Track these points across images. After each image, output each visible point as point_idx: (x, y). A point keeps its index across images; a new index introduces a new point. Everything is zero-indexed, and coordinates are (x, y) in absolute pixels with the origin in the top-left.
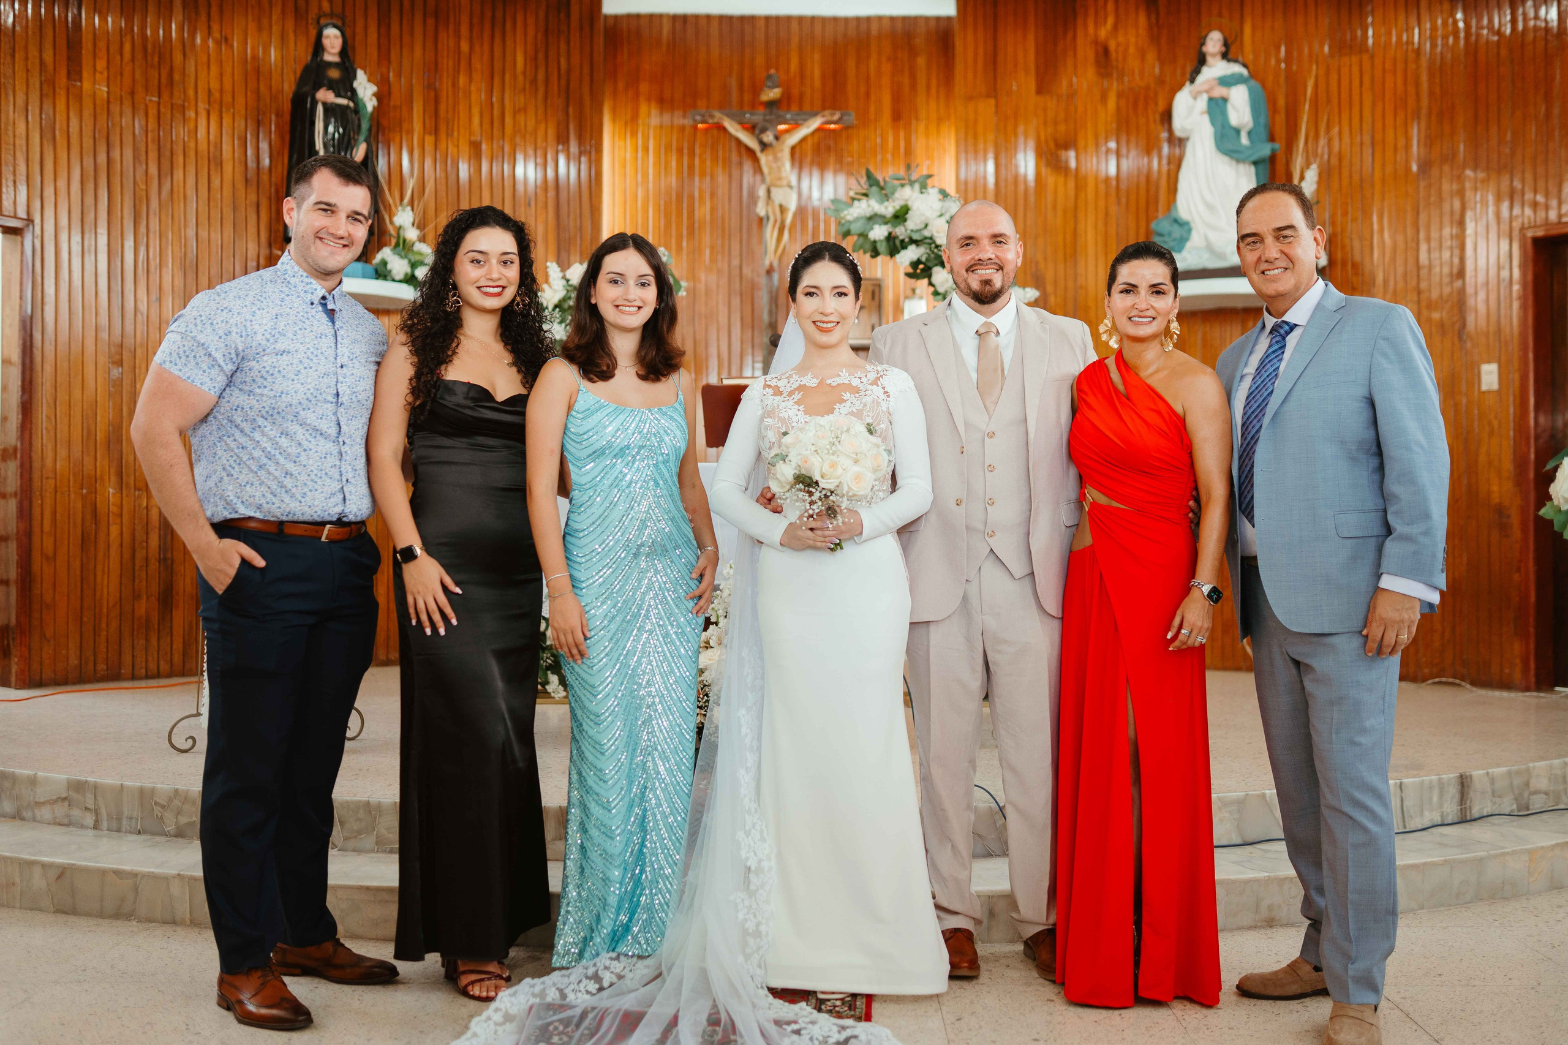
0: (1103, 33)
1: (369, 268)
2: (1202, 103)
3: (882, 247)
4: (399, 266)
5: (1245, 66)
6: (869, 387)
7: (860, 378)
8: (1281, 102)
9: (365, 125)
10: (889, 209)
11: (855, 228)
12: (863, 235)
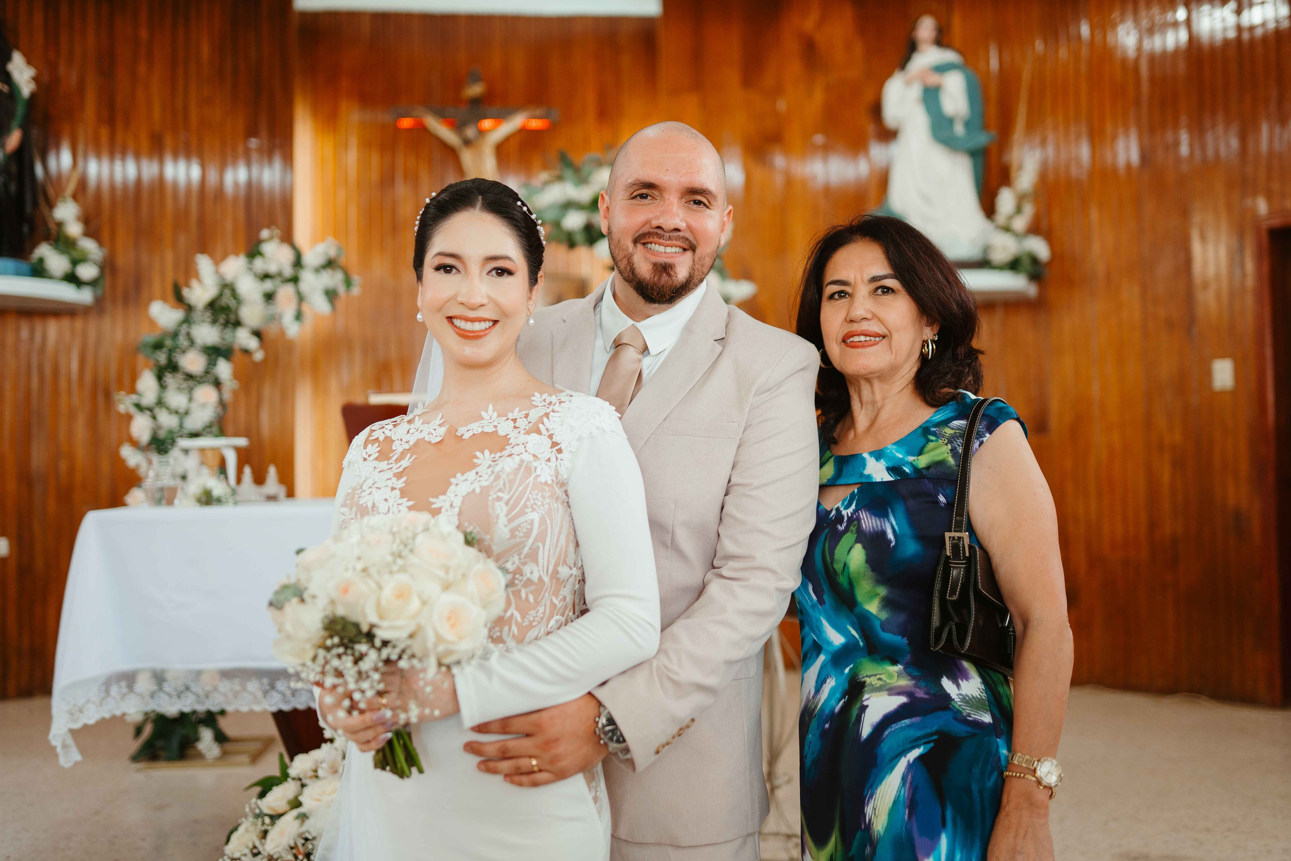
0: (809, 23)
1: (24, 266)
2: (915, 91)
3: (579, 238)
4: (56, 262)
5: (960, 52)
6: (523, 438)
7: (515, 420)
8: (993, 92)
9: (20, 111)
10: (584, 194)
11: (550, 216)
12: (557, 224)
